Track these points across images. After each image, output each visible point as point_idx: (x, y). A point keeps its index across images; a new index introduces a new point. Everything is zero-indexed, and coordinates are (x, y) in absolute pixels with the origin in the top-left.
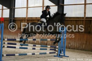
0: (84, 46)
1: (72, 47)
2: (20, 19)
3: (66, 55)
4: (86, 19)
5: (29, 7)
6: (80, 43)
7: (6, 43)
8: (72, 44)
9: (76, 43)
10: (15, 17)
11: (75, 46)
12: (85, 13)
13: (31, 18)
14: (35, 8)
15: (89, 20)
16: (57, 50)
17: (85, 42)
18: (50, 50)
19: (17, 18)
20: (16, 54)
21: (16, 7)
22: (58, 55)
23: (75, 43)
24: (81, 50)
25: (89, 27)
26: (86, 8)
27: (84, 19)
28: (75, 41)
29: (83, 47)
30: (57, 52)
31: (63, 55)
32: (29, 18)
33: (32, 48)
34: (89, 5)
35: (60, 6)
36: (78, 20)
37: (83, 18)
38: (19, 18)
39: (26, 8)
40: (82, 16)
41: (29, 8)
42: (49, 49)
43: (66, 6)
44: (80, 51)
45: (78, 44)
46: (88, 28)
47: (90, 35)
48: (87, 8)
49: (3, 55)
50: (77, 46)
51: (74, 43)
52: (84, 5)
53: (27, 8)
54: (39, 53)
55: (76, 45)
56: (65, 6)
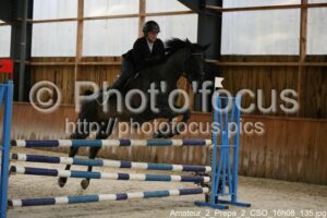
0: (300, 165)
1: (254, 169)
2: (53, 63)
3: (239, 200)
4: (308, 64)
5: (85, 16)
6: (284, 155)
7: (22, 156)
8: (254, 158)
9: (269, 153)
10: (33, 55)
11: (268, 164)
12: (303, 40)
13: (96, 59)
14: (109, 20)
15: (316, 67)
16: (207, 179)
17: (303, 152)
18: (183, 180)
19: (41, 59)
20: (58, 200)
21: (35, 19)
22: (212, 201)
23: (265, 155)
24: (290, 179)
25: (320, 91)
26: (306, 21)
27: (301, 63)
28: (266, 148)
29: (299, 171)
30: (206, 190)
31: (229, 198)
32: (87, 59)
33: (117, 176)
34: (317, 9)
35: (207, 12)
36: (277, 68)
37: (295, 58)
38: (50, 59)
39: (76, 23)
40: (294, 50)
41: (85, 22)
42: (179, 178)
43: (230, 13)
44: (286, 183)
45: (277, 159)
46: (315, 95)
47: (322, 123)
48: (309, 21)
49: (10, 203)
50: (272, 165)
51: (261, 155)
52: (299, 10)
53: (81, 21)
54: (142, 195)
55: (271, 160)
56: (224, 14)
